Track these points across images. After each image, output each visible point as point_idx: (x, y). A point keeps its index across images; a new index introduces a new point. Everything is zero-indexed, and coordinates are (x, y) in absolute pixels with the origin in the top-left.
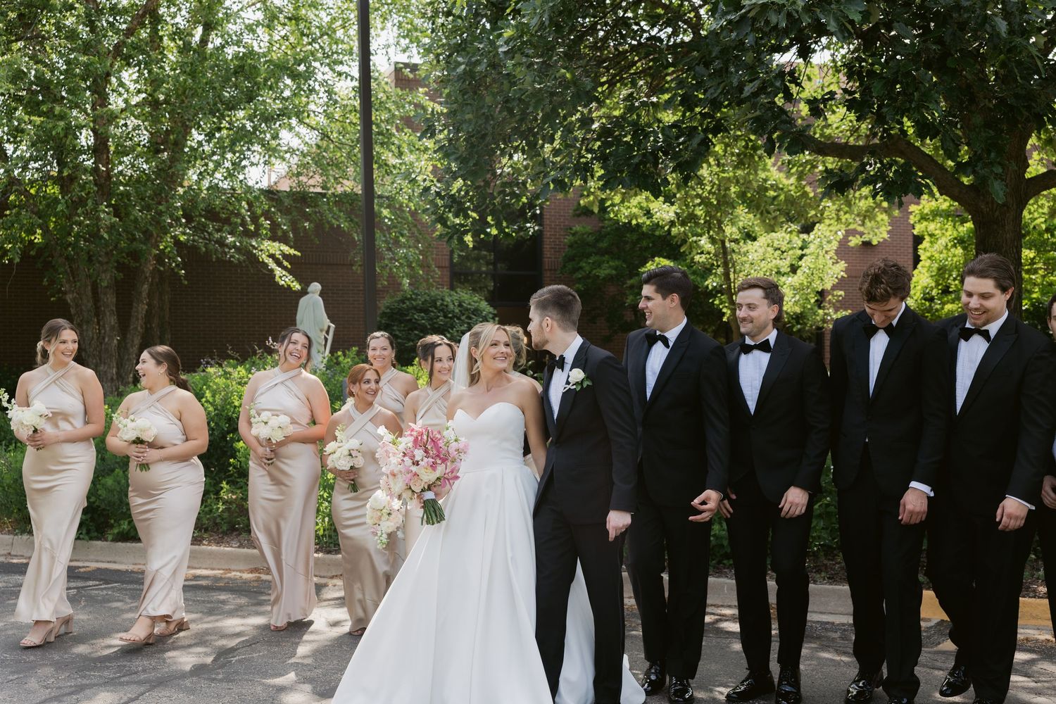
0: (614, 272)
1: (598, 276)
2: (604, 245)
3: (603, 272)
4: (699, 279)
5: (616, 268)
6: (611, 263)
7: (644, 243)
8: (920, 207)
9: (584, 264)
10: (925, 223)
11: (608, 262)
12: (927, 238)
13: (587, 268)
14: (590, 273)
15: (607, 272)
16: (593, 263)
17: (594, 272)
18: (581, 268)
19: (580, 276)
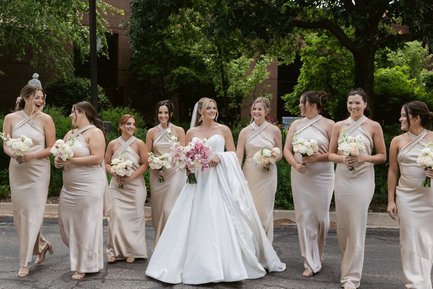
0: (158, 72)
1: (149, 74)
2: (153, 59)
3: (152, 72)
4: (200, 77)
5: (159, 71)
6: (156, 68)
7: (173, 59)
8: (305, 49)
9: (143, 68)
10: (306, 56)
11: (155, 68)
12: (305, 63)
13: (145, 70)
14: (146, 72)
15: (155, 72)
16: (147, 68)
17: (148, 72)
18: (141, 70)
19: (141, 74)
